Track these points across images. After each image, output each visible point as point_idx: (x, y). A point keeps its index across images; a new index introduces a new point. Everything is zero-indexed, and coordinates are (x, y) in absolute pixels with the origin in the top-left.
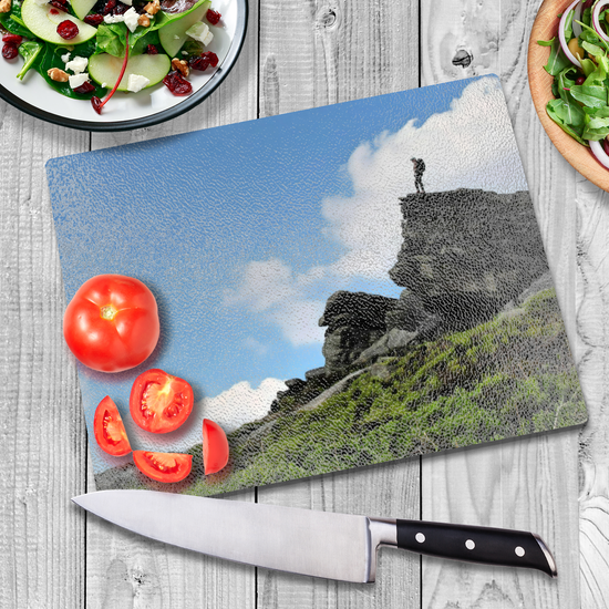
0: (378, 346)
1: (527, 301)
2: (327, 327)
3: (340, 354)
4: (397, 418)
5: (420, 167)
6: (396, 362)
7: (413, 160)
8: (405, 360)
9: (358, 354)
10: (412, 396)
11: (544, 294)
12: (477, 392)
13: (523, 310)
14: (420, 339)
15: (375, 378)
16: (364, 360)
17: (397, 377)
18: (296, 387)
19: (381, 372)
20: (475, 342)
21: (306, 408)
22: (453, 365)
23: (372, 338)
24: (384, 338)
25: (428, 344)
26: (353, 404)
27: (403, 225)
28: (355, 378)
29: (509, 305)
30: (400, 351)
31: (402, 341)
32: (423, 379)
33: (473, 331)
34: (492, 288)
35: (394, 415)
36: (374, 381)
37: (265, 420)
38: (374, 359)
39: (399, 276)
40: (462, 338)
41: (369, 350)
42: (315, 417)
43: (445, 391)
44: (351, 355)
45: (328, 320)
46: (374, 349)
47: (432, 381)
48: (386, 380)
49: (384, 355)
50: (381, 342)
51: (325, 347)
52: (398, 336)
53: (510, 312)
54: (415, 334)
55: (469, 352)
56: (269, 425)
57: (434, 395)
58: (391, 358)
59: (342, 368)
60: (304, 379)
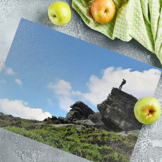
0: (83, 121)
1: (129, 134)
2: (72, 109)
3: (71, 117)
4: (76, 142)
6: (84, 128)
7: (123, 80)
8: (87, 129)
9: (76, 120)
10: (83, 139)
11: (135, 134)
12: (101, 148)
13: (126, 135)
14: (95, 126)
15: (77, 129)
16: (77, 123)
17: (82, 132)
18: (54, 119)
19: (79, 128)
20: (109, 135)
22: (99, 138)
23: (82, 118)
24: (85, 120)
25: (96, 129)
26: (66, 132)
27: (109, 95)
28: (71, 126)
29: (123, 132)
30: (87, 126)
31: (89, 124)
32: (89, 137)
33: (110, 133)
34: (122, 125)
35: (76, 140)
36: (76, 129)
37: (41, 122)
38: (79, 124)
39: (99, 107)
40: (106, 133)
41: (79, 121)
42: (54, 129)
43: (93, 143)
44: (74, 119)
45: (74, 107)
46: (81, 121)
47: (91, 138)
48: (79, 131)
49: (83, 125)
50: (84, 121)
51: (68, 113)
52: (89, 122)
53: (123, 134)
54: (94, 124)
55: (106, 137)
56: (41, 124)
57: (89, 142)
59: (69, 121)
60: (58, 118)
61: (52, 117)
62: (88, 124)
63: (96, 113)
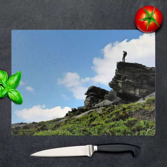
0: (101, 104)
1: (147, 99)
2: (87, 96)
3: (89, 104)
4: (102, 125)
5: (125, 54)
6: (105, 109)
7: (124, 52)
8: (107, 109)
9: (94, 105)
10: (107, 119)
11: (153, 98)
12: (126, 122)
13: (145, 102)
14: (113, 104)
15: (98, 112)
16: (96, 107)
18: (74, 111)
19: (100, 111)
20: (129, 107)
21: (76, 117)
22: (121, 113)
23: (100, 101)
24: (103, 102)
25: (115, 106)
26: (90, 118)
27: (116, 70)
28: (92, 111)
29: (141, 99)
30: (107, 106)
31: (108, 104)
32: (111, 115)
33: (129, 105)
34: (138, 93)
35: (101, 123)
37: (63, 118)
38: (99, 107)
39: (111, 85)
40: (125, 106)
41: (98, 104)
42: (78, 120)
43: (117, 120)
44: (92, 105)
45: (88, 93)
47: (114, 116)
48: (101, 114)
49: (102, 106)
50: (102, 103)
51: (85, 101)
52: (107, 102)
53: (141, 101)
54: (112, 102)
55: (127, 110)
56: (64, 120)
57: (113, 120)
58: (104, 108)
59: (89, 108)
60: (77, 109)
61: (72, 111)
62: (106, 104)
63: (110, 91)
